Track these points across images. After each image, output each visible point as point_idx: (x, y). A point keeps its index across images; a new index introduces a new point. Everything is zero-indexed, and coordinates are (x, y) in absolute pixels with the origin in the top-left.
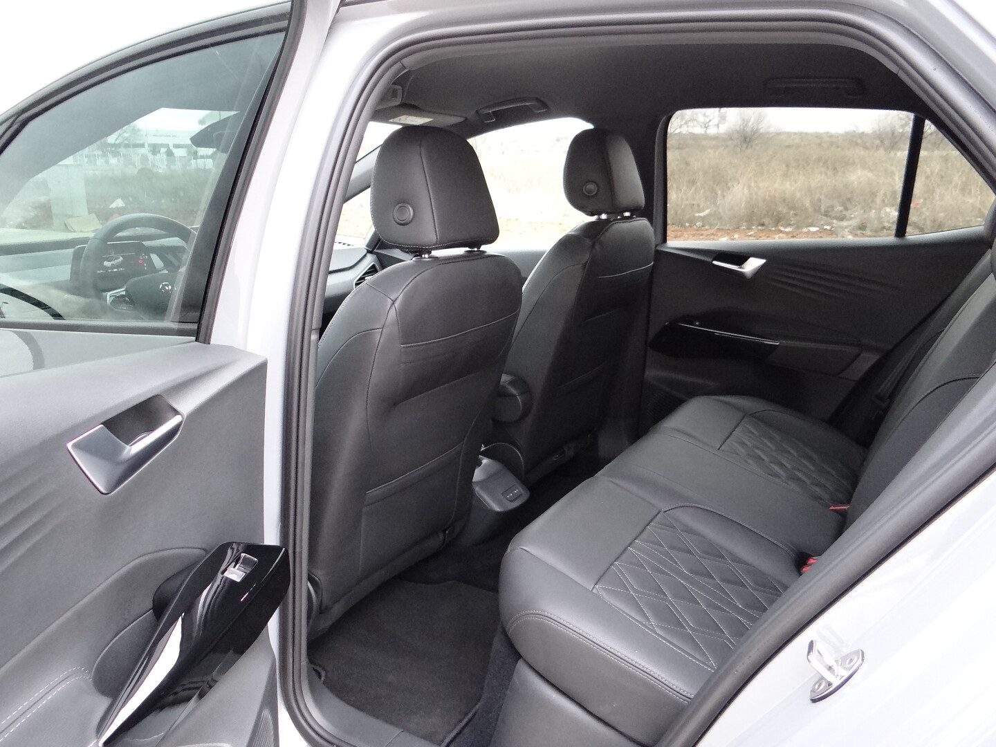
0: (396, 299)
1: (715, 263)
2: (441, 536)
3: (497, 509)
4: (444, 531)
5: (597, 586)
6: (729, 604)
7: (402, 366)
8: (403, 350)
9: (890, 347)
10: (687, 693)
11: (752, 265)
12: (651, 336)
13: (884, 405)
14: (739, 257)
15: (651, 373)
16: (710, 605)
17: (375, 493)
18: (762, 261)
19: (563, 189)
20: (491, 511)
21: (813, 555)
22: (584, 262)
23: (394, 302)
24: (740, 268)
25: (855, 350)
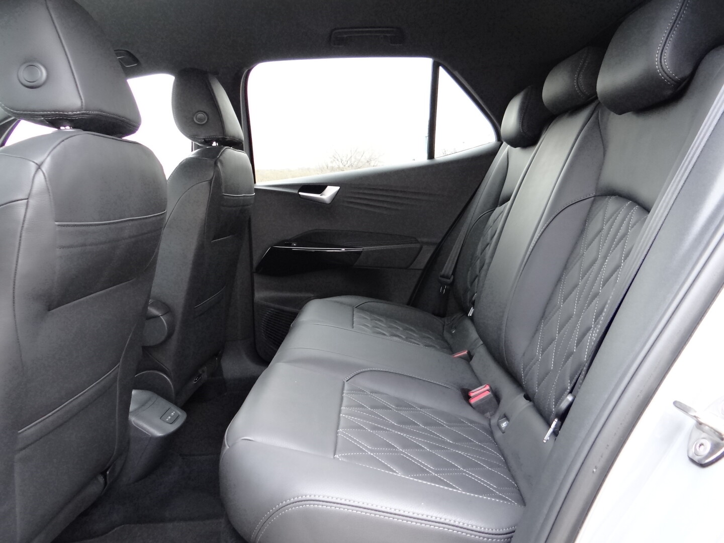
0: (42, 163)
1: (300, 193)
2: (101, 479)
3: (158, 434)
4: (104, 473)
5: (337, 456)
6: (444, 442)
7: (59, 252)
8: (58, 229)
9: (440, 240)
10: (489, 529)
11: (330, 192)
12: (255, 263)
13: (449, 281)
14: (319, 188)
15: (260, 295)
16: (431, 447)
17: (29, 431)
18: (337, 188)
19: (174, 121)
20: (153, 438)
21: (470, 389)
22: (209, 178)
23: (39, 167)
24: (321, 195)
25: (418, 246)
